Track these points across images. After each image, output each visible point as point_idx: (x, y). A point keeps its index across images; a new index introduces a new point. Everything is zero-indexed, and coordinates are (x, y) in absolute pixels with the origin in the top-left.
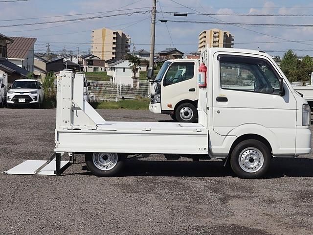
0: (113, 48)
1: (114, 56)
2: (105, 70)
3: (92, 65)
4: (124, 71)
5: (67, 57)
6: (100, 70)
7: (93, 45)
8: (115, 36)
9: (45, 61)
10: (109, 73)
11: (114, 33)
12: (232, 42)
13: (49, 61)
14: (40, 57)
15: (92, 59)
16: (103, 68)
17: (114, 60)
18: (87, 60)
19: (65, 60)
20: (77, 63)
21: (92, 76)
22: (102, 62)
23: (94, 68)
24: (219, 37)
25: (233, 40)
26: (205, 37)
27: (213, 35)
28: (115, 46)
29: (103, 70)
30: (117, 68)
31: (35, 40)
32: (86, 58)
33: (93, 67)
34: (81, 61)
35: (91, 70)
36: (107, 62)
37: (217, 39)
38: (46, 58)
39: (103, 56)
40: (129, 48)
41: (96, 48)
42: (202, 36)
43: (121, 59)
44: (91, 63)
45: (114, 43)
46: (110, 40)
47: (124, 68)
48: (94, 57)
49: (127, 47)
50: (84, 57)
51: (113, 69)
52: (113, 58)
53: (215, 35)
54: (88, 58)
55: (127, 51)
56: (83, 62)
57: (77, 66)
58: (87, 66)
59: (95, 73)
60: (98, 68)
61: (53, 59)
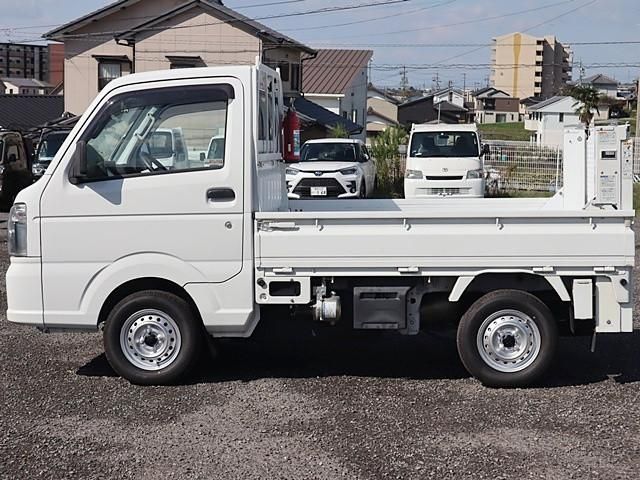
0: (537, 74)
1: (538, 90)
2: (520, 120)
3: (493, 108)
4: (561, 120)
5: (441, 93)
6: (509, 120)
7: (496, 68)
8: (540, 48)
9: (397, 103)
10: (529, 125)
11: (539, 43)
13: (406, 102)
14: (388, 95)
15: (493, 96)
16: (516, 114)
17: (538, 98)
18: (482, 99)
19: (436, 100)
20: (462, 106)
21: (493, 132)
22: (513, 103)
23: (497, 115)
28: (540, 69)
29: (516, 120)
30: (546, 114)
31: (369, 53)
32: (480, 96)
33: (495, 113)
34: (470, 100)
35: (491, 119)
36: (523, 102)
38: (399, 98)
39: (515, 91)
40: (569, 73)
41: (502, 74)
43: (555, 94)
44: (490, 104)
45: (538, 63)
46: (530, 56)
47: (562, 115)
48: (497, 92)
49: (564, 71)
50: (475, 94)
51: (538, 115)
52: (536, 94)
54: (485, 95)
55: (564, 80)
56: (473, 103)
57: (462, 112)
58: (483, 112)
59: (499, 126)
60: (505, 115)
61: (413, 99)
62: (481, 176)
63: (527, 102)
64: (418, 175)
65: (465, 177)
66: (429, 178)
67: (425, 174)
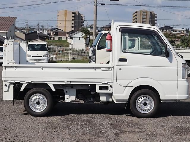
0: (72, 24)
1: (73, 29)
2: (67, 39)
3: (57, 35)
4: (79, 39)
5: (39, 29)
6: (63, 39)
7: (58, 21)
8: (73, 15)
9: (24, 33)
10: (69, 41)
11: (73, 13)
12: (156, 19)
13: (28, 33)
14: (21, 30)
15: (58, 31)
16: (65, 37)
17: (73, 32)
18: (54, 32)
19: (38, 32)
20: (47, 34)
21: (57, 43)
22: (64, 34)
23: (59, 37)
24: (146, 15)
25: (156, 17)
26: (137, 15)
27: (142, 14)
28: (73, 22)
29: (65, 39)
30: (74, 37)
31: (16, 18)
32: (53, 31)
33: (58, 37)
34: (50, 32)
35: (57, 39)
36: (68, 33)
37: (145, 17)
38: (25, 31)
39: (65, 29)
40: (83, 24)
41: (61, 23)
42: (135, 14)
43: (78, 31)
44: (56, 34)
45: (73, 20)
46: (70, 18)
47: (79, 38)
48: (59, 29)
49: (82, 23)
50: (52, 30)
51: (72, 38)
52: (72, 30)
53: (144, 14)
54: (55, 31)
55: (82, 26)
56: (51, 33)
57: (47, 36)
58: (54, 36)
59: (60, 41)
60: (61, 37)
61: (30, 32)
62: (47, 56)
63: (69, 33)
64: (30, 56)
65: (43, 57)
66: (33, 57)
67: (32, 56)
